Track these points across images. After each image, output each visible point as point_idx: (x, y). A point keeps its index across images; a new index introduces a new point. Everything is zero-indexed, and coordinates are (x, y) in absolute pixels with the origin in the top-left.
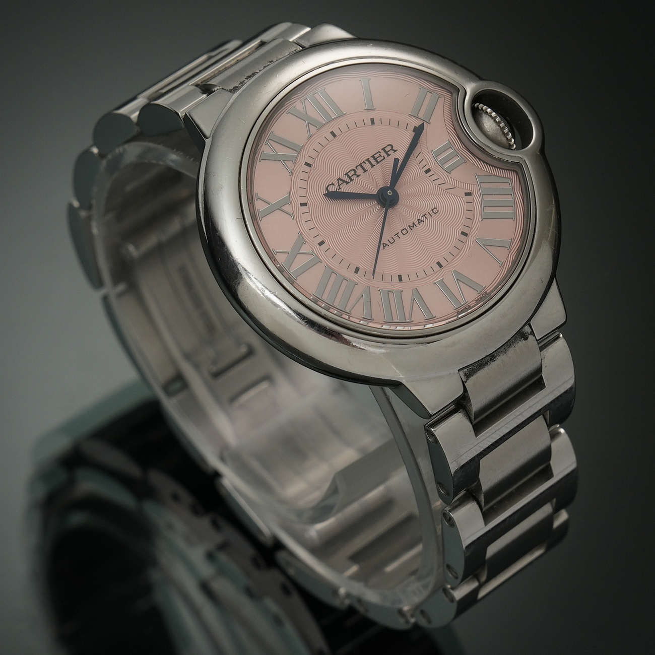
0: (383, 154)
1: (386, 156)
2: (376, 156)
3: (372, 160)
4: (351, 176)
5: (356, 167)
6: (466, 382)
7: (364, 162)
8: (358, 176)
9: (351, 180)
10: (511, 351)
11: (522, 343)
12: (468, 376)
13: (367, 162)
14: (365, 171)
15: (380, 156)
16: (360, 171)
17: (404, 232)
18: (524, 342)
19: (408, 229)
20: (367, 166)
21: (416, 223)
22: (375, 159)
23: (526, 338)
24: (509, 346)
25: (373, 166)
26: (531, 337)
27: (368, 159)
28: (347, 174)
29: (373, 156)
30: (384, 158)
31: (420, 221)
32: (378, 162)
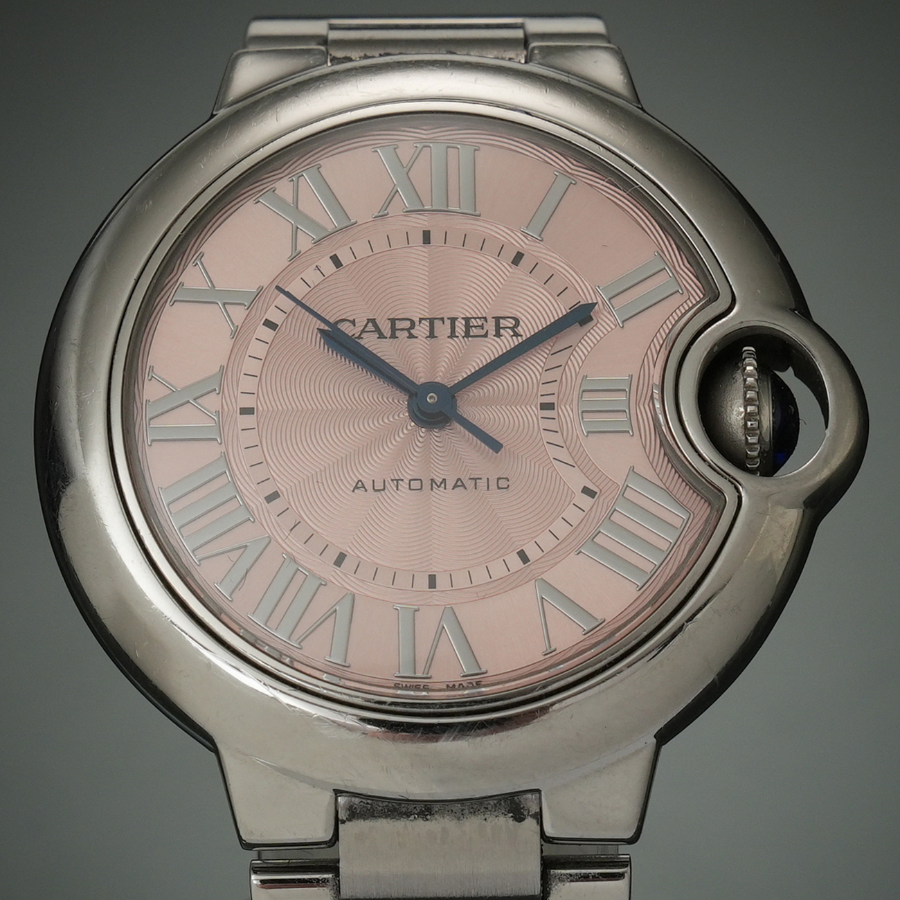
0: (490, 327)
1: (492, 332)
2: (473, 322)
3: (460, 325)
4: (398, 328)
5: (421, 320)
6: (343, 822)
7: (442, 319)
8: (411, 336)
9: (393, 336)
10: (472, 824)
11: (504, 822)
12: (354, 814)
13: (448, 322)
14: (432, 335)
15: (482, 327)
16: (422, 330)
17: (416, 485)
18: (511, 822)
19: (427, 484)
20: (443, 330)
21: (450, 484)
22: (468, 327)
23: (519, 818)
24: (474, 812)
25: (453, 335)
26: (530, 823)
27: (453, 320)
28: (393, 321)
29: (467, 320)
30: (486, 335)
31: (459, 484)
32: (467, 335)
